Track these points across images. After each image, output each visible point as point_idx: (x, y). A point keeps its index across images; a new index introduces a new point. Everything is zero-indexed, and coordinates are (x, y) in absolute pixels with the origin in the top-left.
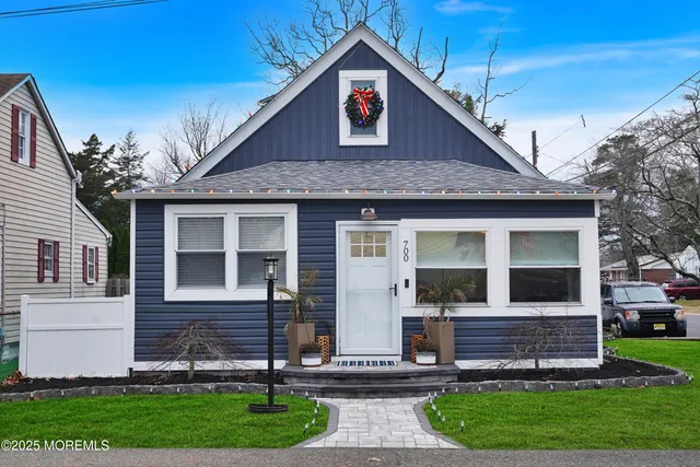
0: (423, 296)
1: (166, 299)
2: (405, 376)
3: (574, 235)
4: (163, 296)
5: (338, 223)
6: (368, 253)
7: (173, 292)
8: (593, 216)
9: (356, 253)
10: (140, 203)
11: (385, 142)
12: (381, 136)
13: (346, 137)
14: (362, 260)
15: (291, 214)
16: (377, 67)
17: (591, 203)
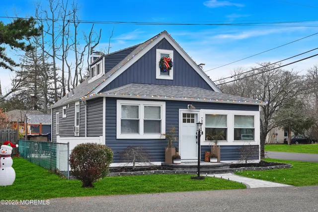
0: (208, 138)
1: (117, 138)
2: (218, 166)
3: (253, 117)
4: (116, 137)
5: (180, 110)
6: (189, 121)
7: (120, 135)
8: (258, 110)
9: (184, 121)
10: (107, 98)
11: (172, 79)
12: (171, 77)
13: (159, 75)
14: (186, 124)
15: (163, 106)
16: (169, 49)
17: (257, 106)
